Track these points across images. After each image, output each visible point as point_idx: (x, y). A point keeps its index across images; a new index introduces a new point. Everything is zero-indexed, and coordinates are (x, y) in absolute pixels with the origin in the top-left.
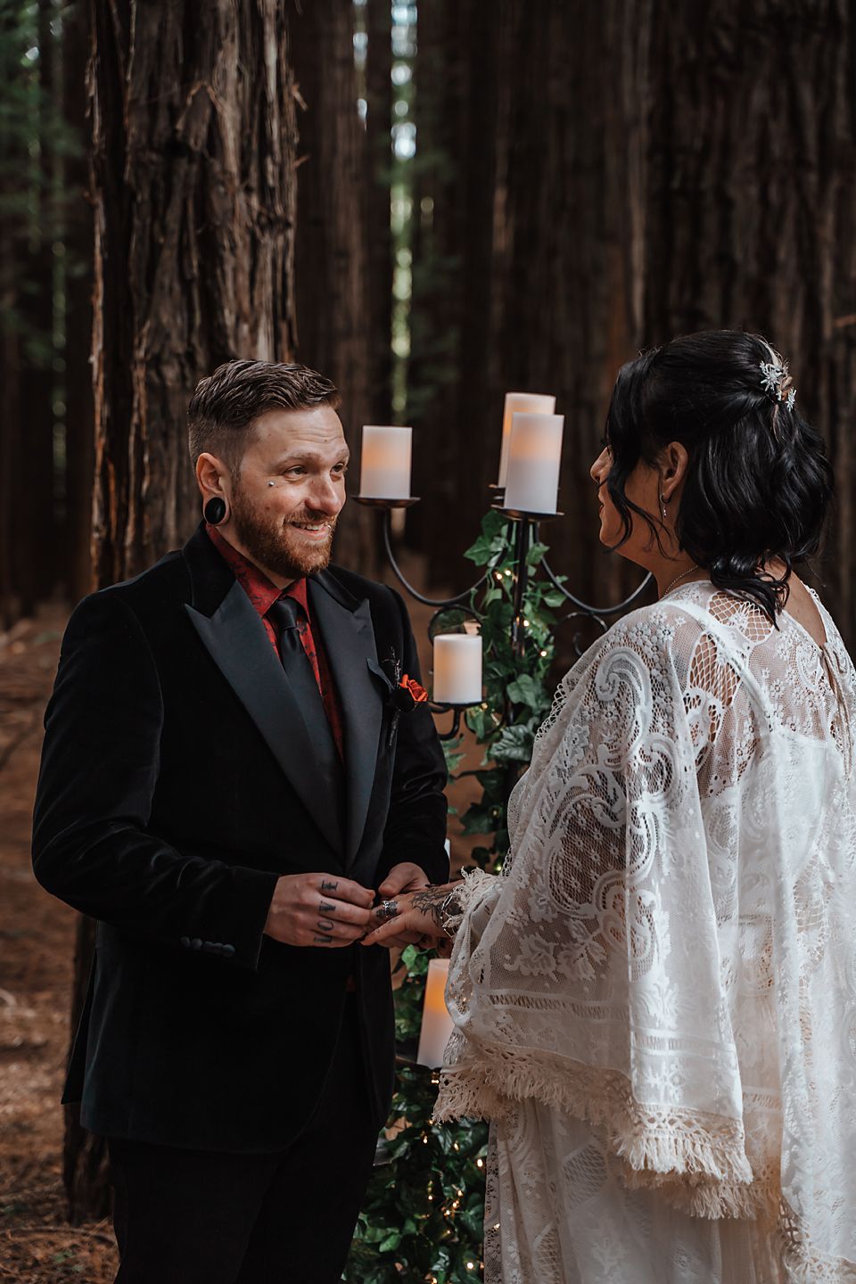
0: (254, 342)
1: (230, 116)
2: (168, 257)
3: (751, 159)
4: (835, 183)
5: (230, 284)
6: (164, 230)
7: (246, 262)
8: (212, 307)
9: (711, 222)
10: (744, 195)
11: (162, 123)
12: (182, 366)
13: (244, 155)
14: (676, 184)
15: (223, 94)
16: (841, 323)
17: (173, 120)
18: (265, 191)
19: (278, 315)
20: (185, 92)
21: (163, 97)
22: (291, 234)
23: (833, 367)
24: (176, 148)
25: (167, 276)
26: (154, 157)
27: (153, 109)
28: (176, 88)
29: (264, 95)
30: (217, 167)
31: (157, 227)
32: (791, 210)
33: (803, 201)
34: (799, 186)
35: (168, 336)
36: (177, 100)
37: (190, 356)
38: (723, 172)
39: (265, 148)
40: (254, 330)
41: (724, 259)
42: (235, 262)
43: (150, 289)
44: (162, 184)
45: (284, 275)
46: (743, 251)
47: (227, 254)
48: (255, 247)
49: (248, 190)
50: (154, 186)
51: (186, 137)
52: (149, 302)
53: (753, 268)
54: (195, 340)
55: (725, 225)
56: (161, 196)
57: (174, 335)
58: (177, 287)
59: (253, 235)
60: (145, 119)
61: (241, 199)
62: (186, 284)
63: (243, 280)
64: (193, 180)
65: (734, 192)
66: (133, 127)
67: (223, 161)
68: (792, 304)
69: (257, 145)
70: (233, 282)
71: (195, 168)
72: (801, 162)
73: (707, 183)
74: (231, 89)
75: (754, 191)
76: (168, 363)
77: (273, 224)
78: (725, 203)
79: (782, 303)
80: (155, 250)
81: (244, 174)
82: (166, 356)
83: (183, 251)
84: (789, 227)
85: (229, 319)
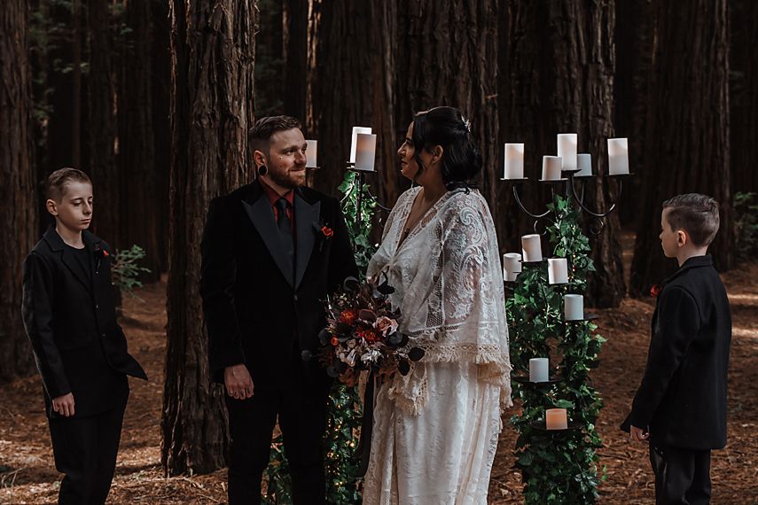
0: (240, 109)
1: (230, 15)
2: (204, 74)
3: (446, 21)
4: (485, 32)
5: (230, 85)
6: (203, 63)
7: (236, 75)
8: (222, 95)
9: (428, 50)
10: (443, 37)
11: (202, 20)
12: (210, 119)
13: (235, 31)
14: (410, 33)
15: (227, 8)
16: (489, 97)
17: (207, 19)
18: (244, 46)
19: (249, 98)
20: (211, 8)
21: (202, 9)
22: (253, 63)
23: (486, 118)
24: (208, 30)
25: (204, 83)
26: (199, 33)
27: (198, 15)
28: (208, 6)
29: (244, 7)
30: (225, 38)
31: (199, 62)
32: (465, 44)
33: (470, 40)
34: (468, 33)
35: (204, 107)
36: (208, 11)
37: (213, 115)
38: (433, 28)
39: (244, 28)
40: (240, 104)
41: (434, 67)
42: (232, 75)
43: (197, 88)
44: (202, 45)
45: (251, 80)
46: (444, 65)
47: (229, 73)
48: (240, 68)
49: (237, 46)
50: (198, 45)
51: (212, 25)
52: (196, 93)
53: (448, 71)
54: (215, 108)
55: (434, 51)
56: (202, 49)
57: (207, 107)
58: (208, 86)
59: (239, 64)
60: (195, 18)
61: (234, 50)
62: (212, 86)
63: (235, 83)
64: (215, 43)
65: (438, 37)
66: (189, 21)
67: (227, 35)
68: (467, 89)
69: (241, 28)
70: (231, 85)
71: (215, 38)
72: (469, 22)
73: (426, 32)
74: (230, 6)
75: (447, 36)
76: (204, 118)
77: (246, 59)
78: (434, 41)
79: (462, 88)
80: (199, 72)
81: (235, 39)
82: (203, 114)
83: (210, 72)
84: (464, 51)
85: (230, 100)
